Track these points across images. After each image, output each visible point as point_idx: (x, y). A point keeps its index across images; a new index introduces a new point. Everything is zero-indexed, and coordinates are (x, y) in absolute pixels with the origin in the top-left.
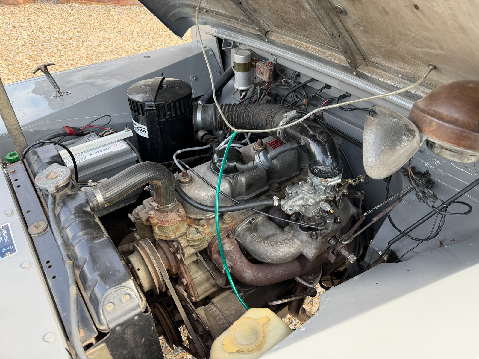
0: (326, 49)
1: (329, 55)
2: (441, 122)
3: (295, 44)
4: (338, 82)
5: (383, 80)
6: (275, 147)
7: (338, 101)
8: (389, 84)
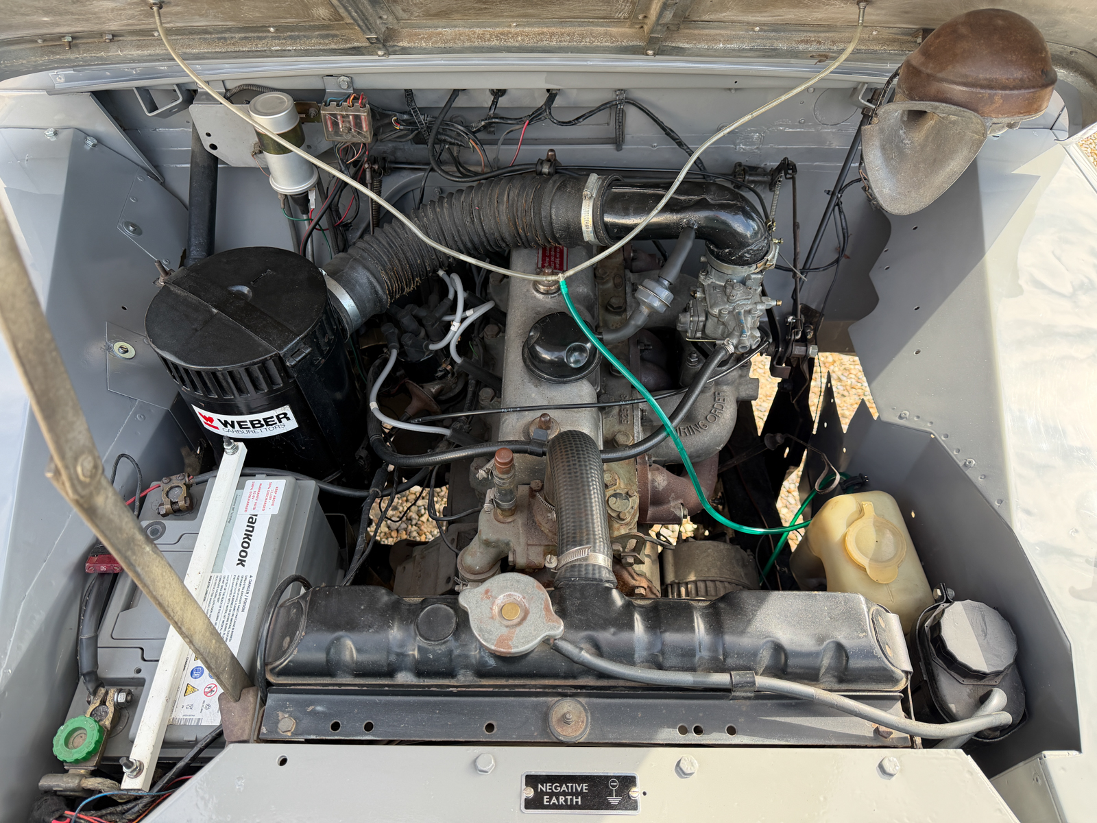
3: (479, 37)
5: (721, 45)
6: (557, 266)
7: (550, 113)
8: (734, 50)
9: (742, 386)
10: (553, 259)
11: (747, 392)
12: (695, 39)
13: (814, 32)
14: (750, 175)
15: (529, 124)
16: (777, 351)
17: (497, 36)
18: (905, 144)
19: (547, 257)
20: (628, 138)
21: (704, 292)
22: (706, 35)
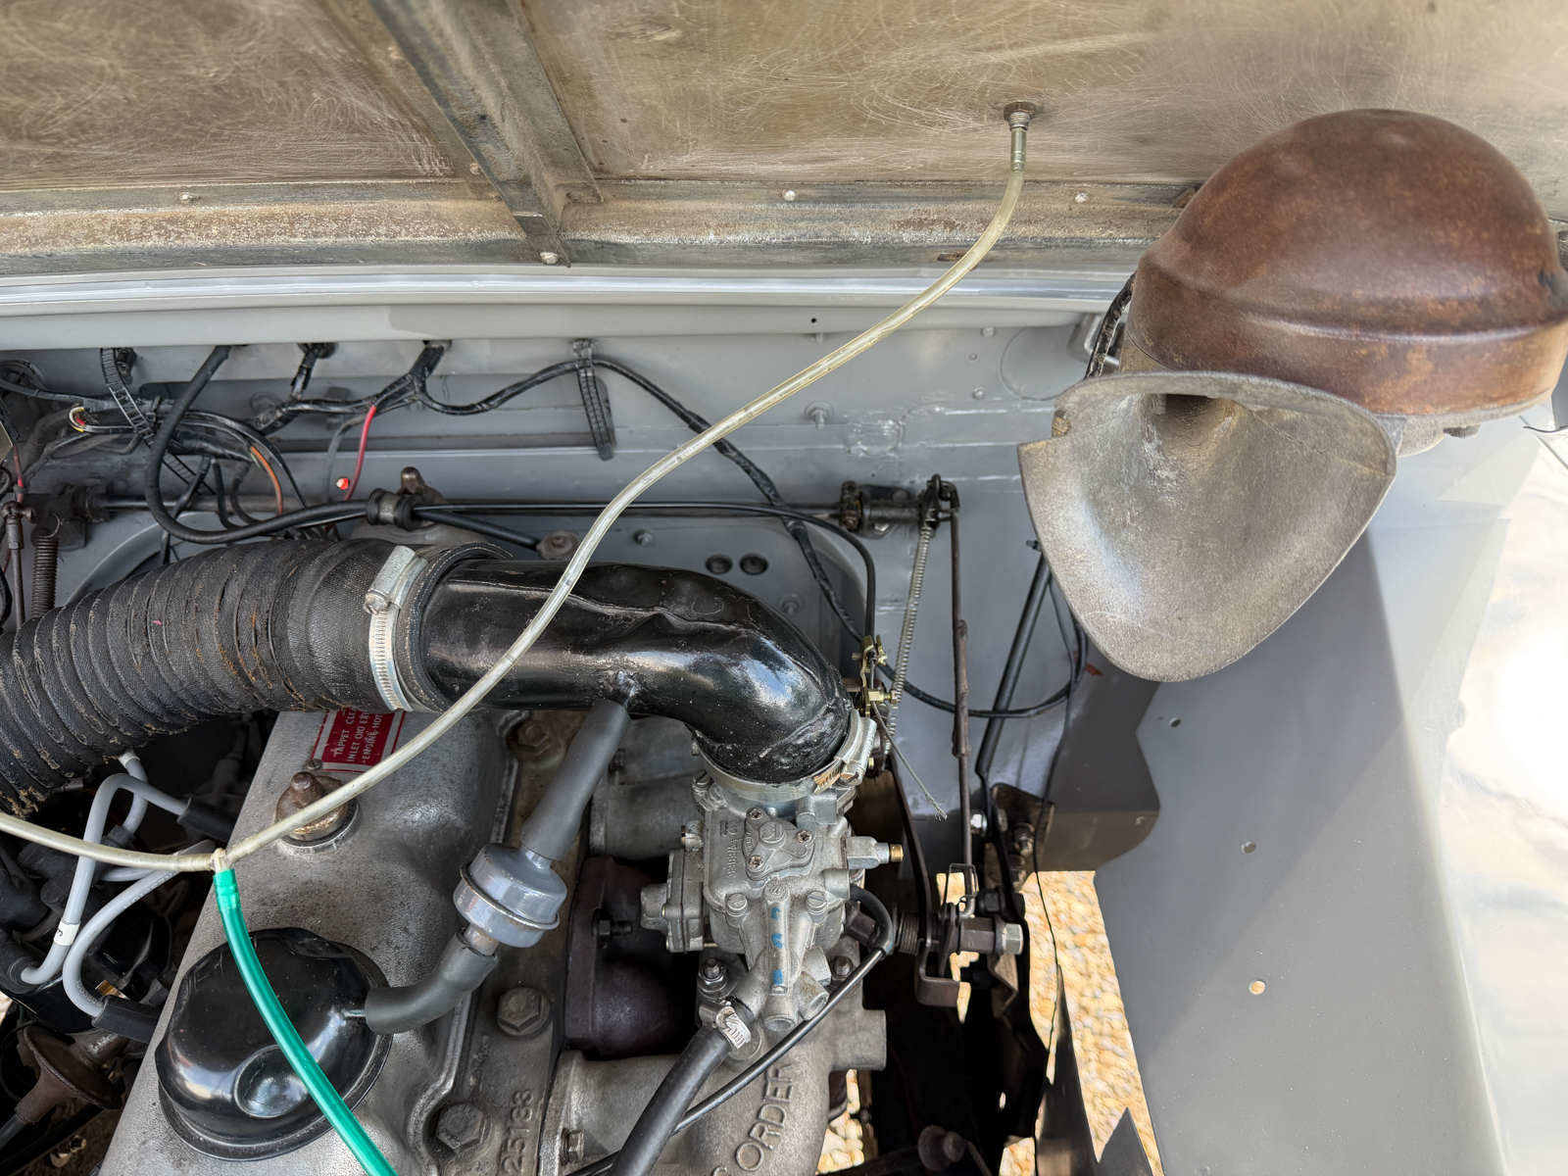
0: (334, 198)
1: (371, 222)
2: (1444, 340)
3: (115, 230)
4: (386, 313)
5: (712, 236)
6: (367, 751)
7: (423, 389)
8: (745, 247)
9: (844, 1038)
10: (360, 732)
11: (857, 1052)
12: (647, 224)
13: (935, 199)
14: (873, 507)
15: (377, 413)
16: (923, 945)
17: (159, 227)
18: (1160, 481)
19: (347, 727)
20: (620, 433)
21: (701, 830)
22: (674, 214)
